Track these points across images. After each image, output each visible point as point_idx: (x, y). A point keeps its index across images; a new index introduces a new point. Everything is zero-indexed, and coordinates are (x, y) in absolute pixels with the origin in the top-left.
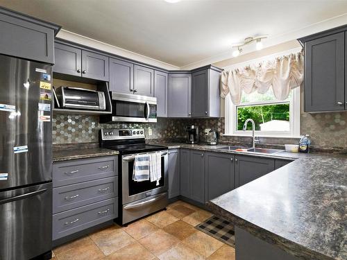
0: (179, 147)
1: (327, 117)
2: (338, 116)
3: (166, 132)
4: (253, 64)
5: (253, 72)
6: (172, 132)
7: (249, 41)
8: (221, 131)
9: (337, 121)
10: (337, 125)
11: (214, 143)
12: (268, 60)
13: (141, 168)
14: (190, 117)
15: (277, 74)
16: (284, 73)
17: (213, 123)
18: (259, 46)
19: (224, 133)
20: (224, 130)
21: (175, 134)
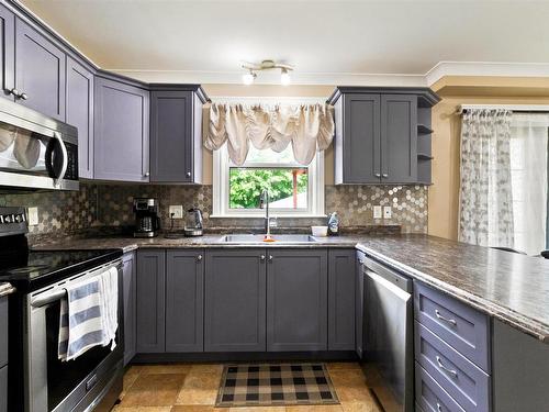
0: (135, 246)
1: (351, 190)
2: (360, 190)
3: (70, 214)
4: (268, 104)
5: (266, 115)
6: (84, 213)
7: (268, 65)
8: (205, 210)
9: (360, 195)
10: (360, 200)
11: (199, 233)
12: (289, 104)
13: (81, 317)
14: (147, 180)
15: (299, 127)
16: (310, 127)
17: (187, 194)
18: (285, 79)
19: (211, 213)
20: (211, 207)
21: (90, 219)
